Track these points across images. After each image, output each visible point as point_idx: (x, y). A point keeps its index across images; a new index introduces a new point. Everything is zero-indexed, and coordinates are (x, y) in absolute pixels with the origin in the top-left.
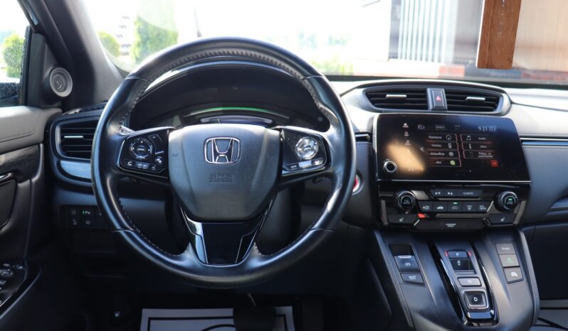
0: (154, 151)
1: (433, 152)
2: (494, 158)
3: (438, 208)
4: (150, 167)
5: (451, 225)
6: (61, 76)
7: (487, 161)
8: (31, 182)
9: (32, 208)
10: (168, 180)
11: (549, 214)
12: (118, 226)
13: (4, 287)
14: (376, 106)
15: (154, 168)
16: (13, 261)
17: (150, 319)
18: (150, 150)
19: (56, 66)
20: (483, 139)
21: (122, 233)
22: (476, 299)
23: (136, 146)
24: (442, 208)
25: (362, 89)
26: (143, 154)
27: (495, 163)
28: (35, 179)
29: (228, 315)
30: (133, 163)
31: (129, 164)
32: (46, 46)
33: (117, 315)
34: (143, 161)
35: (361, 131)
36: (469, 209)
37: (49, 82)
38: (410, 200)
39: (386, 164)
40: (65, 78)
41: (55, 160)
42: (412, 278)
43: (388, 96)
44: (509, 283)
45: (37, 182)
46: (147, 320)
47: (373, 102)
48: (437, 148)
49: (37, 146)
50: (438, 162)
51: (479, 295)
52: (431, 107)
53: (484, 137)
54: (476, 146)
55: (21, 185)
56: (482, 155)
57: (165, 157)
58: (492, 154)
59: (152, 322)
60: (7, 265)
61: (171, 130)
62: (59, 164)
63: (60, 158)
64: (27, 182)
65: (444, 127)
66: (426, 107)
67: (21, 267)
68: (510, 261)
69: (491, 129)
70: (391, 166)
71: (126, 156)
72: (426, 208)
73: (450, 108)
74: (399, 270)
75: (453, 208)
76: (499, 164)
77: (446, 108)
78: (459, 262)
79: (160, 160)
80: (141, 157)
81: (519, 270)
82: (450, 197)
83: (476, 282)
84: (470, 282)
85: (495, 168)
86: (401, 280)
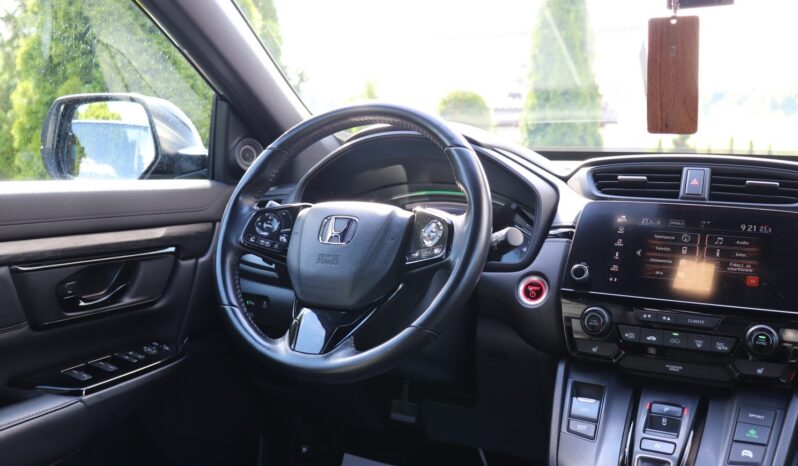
0: (280, 227)
1: (654, 257)
2: (755, 273)
3: (649, 338)
4: (272, 245)
5: (674, 368)
6: (252, 149)
7: (742, 277)
10: (285, 260)
12: (225, 301)
14: (604, 192)
15: (276, 246)
16: (162, 341)
18: (276, 227)
20: (744, 243)
21: (228, 308)
23: (263, 222)
24: (654, 339)
25: (589, 168)
26: (269, 231)
27: (753, 281)
28: (202, 260)
30: (256, 240)
31: (252, 240)
34: (265, 238)
35: (564, 224)
36: (699, 346)
38: (599, 320)
39: (575, 267)
40: (257, 151)
42: (581, 427)
43: (619, 177)
44: (732, 463)
45: (204, 263)
47: (599, 188)
48: (664, 252)
49: (210, 224)
50: (657, 273)
52: (681, 194)
53: (746, 240)
54: (727, 254)
55: (183, 263)
56: (736, 267)
57: (289, 235)
58: (753, 266)
61: (305, 207)
65: (683, 224)
66: (676, 195)
67: (168, 349)
68: (752, 434)
69: (763, 229)
70: (580, 272)
71: (251, 231)
72: (630, 336)
73: (712, 197)
74: (570, 415)
75: (674, 341)
76: (761, 282)
77: (706, 196)
78: (664, 421)
79: (283, 239)
80: (266, 234)
81: (762, 448)
82: (666, 323)
83: (669, 448)
84: (658, 446)
85: (752, 288)
86: (564, 429)
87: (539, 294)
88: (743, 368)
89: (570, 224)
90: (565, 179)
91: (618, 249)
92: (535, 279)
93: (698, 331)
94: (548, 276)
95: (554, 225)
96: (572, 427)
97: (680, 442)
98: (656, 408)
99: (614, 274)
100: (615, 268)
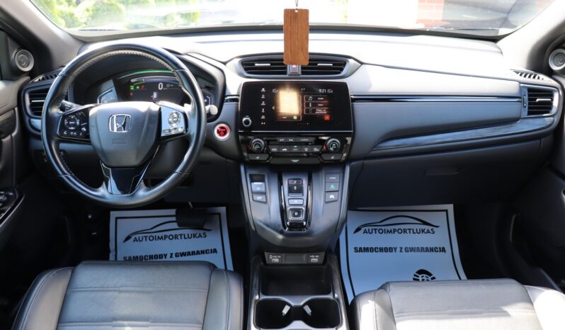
0: (80, 123)
2: (328, 114)
3: (283, 150)
4: (78, 134)
5: (295, 161)
6: (25, 56)
7: (322, 116)
8: (11, 137)
9: (14, 154)
11: (373, 152)
12: (60, 173)
13: (2, 206)
14: (248, 73)
15: (81, 134)
16: (6, 189)
17: (117, 218)
18: (78, 123)
19: (19, 49)
20: (322, 99)
22: (296, 214)
23: (68, 121)
24: (286, 150)
25: (239, 59)
26: (74, 125)
27: (327, 118)
28: (14, 134)
29: (171, 214)
30: (67, 133)
31: (65, 133)
32: (9, 39)
33: (90, 217)
34: (73, 131)
35: (232, 94)
36: (306, 150)
37: (15, 63)
38: (260, 146)
39: (244, 119)
40: (28, 56)
41: (27, 118)
42: (259, 198)
43: (256, 65)
44: (326, 203)
45: (16, 136)
46: (114, 219)
47: (246, 69)
49: (12, 111)
50: (285, 117)
51: (299, 211)
52: (288, 72)
53: (322, 97)
54: (315, 105)
55: (4, 140)
56: (319, 111)
57: (87, 126)
58: (326, 111)
59: (118, 220)
60: (2, 193)
61: (91, 107)
62: (30, 121)
63: (30, 117)
64: (9, 138)
66: (285, 73)
67: (11, 194)
68: (333, 187)
69: (330, 91)
70: (247, 122)
71: (63, 127)
72: (274, 150)
73: (303, 73)
74: (252, 192)
75: (295, 150)
76: (331, 118)
77: (300, 73)
78: (295, 188)
79: (84, 129)
80: (72, 128)
81: (337, 193)
82: (291, 142)
83: (300, 202)
84: (296, 202)
85: (327, 121)
86: (251, 200)
87: (225, 133)
88: (326, 157)
89: (235, 93)
90: (225, 63)
91: (263, 107)
92: (223, 125)
93: (306, 144)
94: (228, 123)
95: (227, 94)
96: (255, 199)
97: (305, 198)
98: (291, 182)
99: (263, 120)
100: (263, 117)
